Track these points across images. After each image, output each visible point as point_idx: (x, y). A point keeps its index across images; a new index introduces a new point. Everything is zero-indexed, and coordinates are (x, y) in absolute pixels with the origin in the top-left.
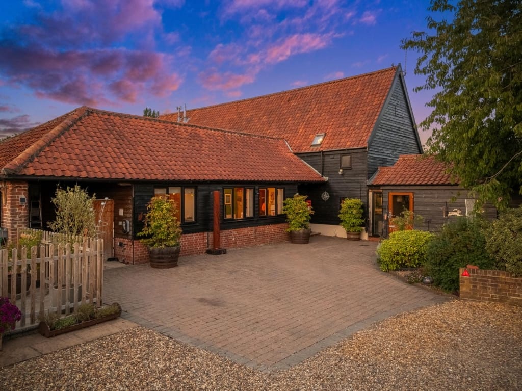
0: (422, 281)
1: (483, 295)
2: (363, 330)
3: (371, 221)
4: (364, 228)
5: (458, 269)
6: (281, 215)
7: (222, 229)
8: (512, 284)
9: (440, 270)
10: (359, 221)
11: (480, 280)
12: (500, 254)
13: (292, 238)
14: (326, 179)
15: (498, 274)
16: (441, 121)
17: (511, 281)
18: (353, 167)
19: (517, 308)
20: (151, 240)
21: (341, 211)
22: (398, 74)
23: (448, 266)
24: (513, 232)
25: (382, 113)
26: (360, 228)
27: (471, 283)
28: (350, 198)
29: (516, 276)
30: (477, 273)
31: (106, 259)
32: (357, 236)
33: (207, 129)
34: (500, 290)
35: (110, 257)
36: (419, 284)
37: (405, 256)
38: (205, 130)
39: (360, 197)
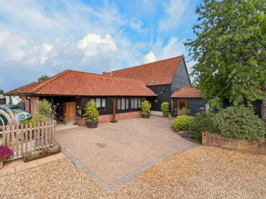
0: (188, 136)
1: (211, 144)
2: (159, 162)
3: (172, 110)
4: (170, 113)
5: (202, 133)
6: (140, 108)
7: (116, 113)
8: (223, 140)
9: (194, 133)
10: (168, 110)
11: (210, 138)
12: (219, 128)
13: (143, 116)
14: (156, 95)
15: (218, 136)
16: (197, 74)
17: (223, 139)
18: (166, 91)
19: (225, 150)
20: (87, 118)
21: (161, 107)
22: (183, 58)
23: (198, 131)
24: (224, 118)
25: (177, 71)
26: (168, 113)
27: (206, 139)
28: (165, 102)
29: (225, 137)
30: (209, 135)
31: (73, 124)
32: (167, 116)
33: (114, 77)
34: (218, 142)
35: (74, 123)
36: (187, 138)
37: (182, 125)
38: (113, 78)
39: (168, 102)
